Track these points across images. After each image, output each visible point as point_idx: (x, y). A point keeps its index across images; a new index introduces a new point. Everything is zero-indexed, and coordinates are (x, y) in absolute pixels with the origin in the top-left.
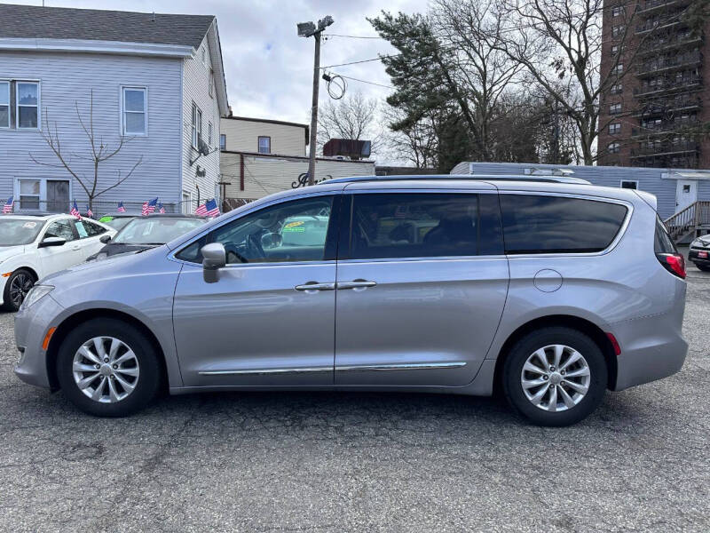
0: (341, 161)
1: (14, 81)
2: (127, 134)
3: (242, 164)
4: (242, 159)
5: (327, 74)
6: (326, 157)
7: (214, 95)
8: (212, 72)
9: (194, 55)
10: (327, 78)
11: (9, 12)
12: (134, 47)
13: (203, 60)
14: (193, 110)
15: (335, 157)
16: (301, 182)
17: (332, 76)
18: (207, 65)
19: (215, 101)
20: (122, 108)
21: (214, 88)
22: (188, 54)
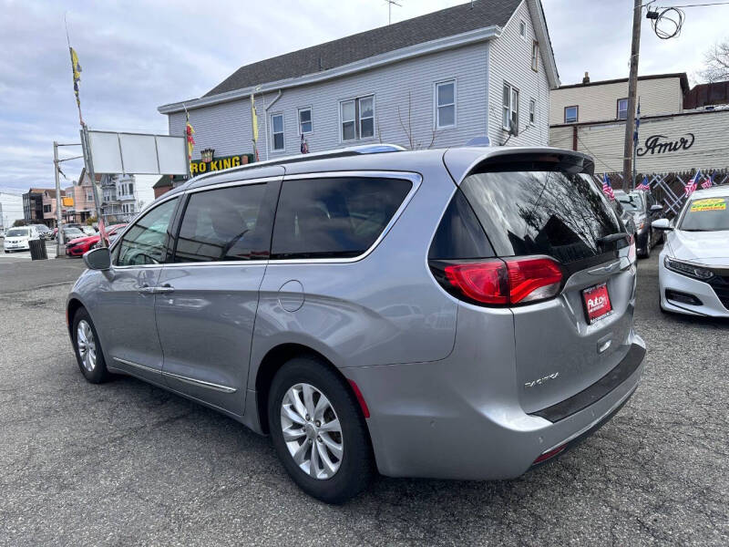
0: (711, 111)
1: (357, 99)
2: (439, 128)
3: (575, 137)
4: (575, 131)
5: (653, 10)
6: (686, 111)
7: (539, 67)
8: (536, 43)
9: (499, 33)
10: (652, 16)
11: (362, 39)
12: (444, 42)
13: (522, 33)
14: (506, 90)
15: (701, 109)
16: (648, 148)
17: (660, 12)
18: (528, 37)
19: (541, 74)
20: (435, 104)
21: (539, 60)
22: (490, 35)
